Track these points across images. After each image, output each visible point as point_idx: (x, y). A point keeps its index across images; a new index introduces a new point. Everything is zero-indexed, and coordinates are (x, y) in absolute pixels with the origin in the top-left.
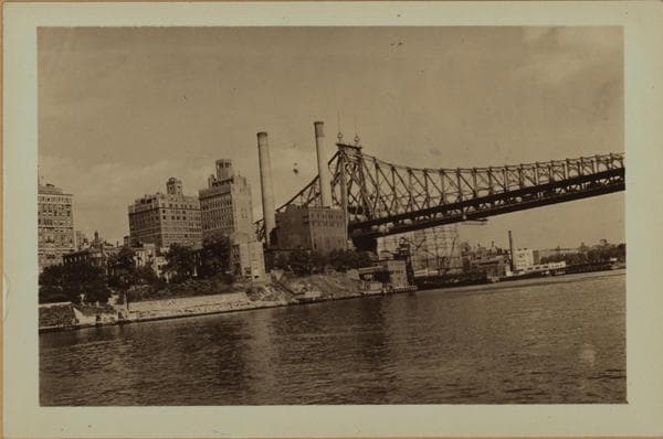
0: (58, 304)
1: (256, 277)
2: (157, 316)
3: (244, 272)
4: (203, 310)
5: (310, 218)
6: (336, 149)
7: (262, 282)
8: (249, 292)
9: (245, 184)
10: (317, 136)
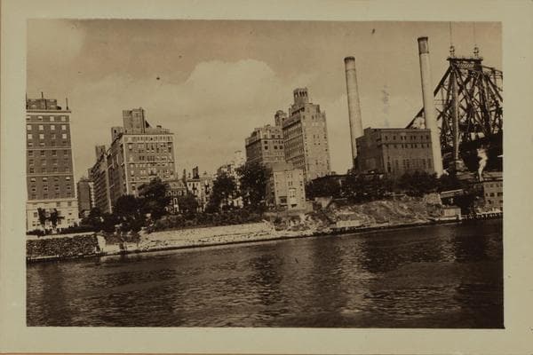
0: (81, 234)
1: (293, 206)
2: (169, 246)
3: (278, 201)
4: (217, 240)
5: (383, 141)
6: (448, 64)
7: (299, 211)
8: (277, 221)
9: (318, 110)
10: (420, 54)
